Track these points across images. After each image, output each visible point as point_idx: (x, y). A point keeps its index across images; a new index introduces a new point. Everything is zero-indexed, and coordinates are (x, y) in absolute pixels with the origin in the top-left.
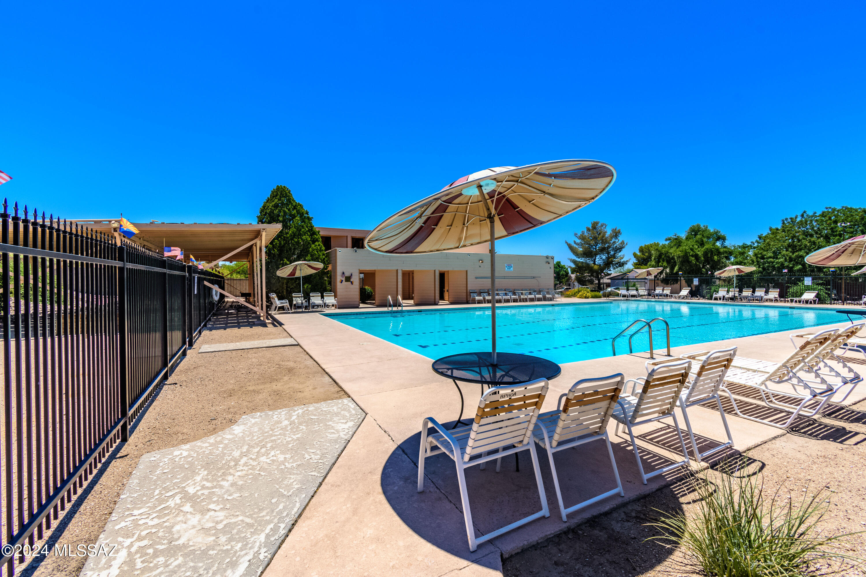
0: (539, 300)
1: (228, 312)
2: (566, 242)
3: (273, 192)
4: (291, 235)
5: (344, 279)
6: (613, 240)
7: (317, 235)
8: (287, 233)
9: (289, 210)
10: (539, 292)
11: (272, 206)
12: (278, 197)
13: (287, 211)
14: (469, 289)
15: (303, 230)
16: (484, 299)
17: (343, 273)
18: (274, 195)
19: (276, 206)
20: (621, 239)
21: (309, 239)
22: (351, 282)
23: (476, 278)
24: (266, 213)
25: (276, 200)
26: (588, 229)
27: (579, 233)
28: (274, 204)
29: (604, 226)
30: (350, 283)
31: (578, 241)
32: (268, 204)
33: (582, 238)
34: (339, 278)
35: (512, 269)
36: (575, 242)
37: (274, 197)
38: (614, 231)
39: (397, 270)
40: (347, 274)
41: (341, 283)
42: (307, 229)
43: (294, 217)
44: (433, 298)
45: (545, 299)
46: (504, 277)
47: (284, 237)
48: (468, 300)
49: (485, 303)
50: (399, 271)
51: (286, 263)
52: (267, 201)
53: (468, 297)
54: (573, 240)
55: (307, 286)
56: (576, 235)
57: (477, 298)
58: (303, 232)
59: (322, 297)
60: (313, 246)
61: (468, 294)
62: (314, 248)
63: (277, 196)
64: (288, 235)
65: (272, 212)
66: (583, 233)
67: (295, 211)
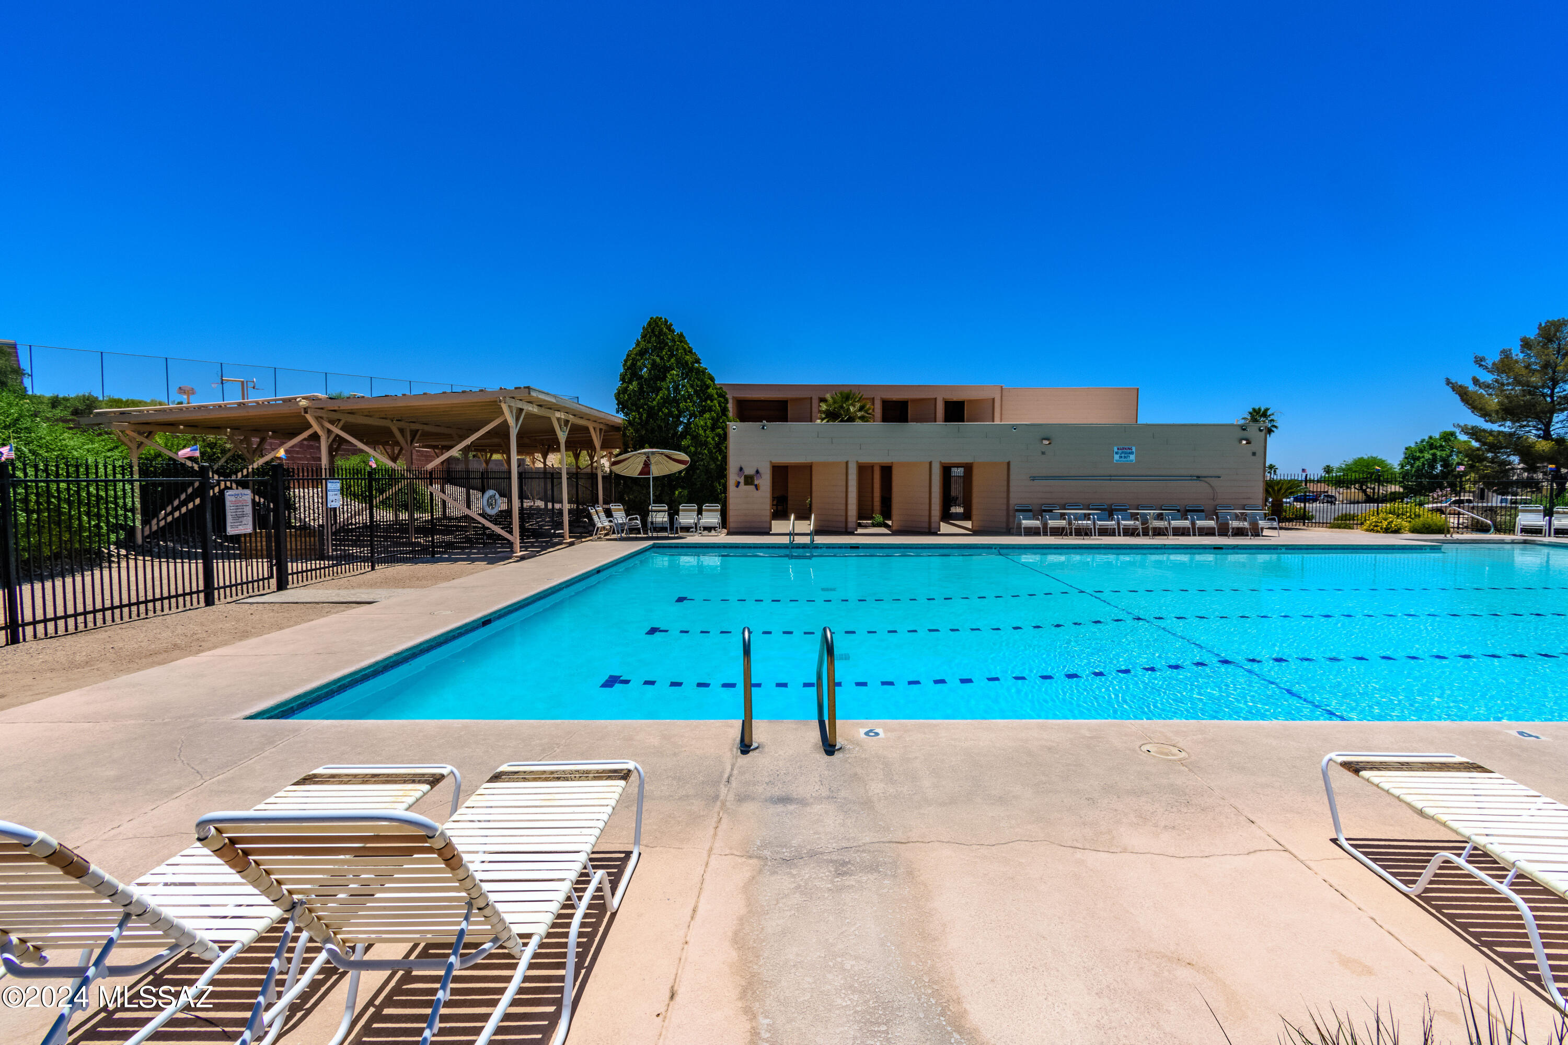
0: (1209, 532)
1: (554, 533)
2: (1448, 382)
4: (660, 403)
5: (742, 480)
8: (653, 399)
9: (662, 358)
10: (1212, 513)
14: (1011, 502)
16: (1045, 525)
17: (741, 469)
18: (646, 333)
19: (645, 354)
22: (756, 486)
23: (1033, 478)
26: (1526, 344)
27: (1493, 357)
30: (753, 487)
31: (1488, 378)
33: (1505, 365)
34: (732, 477)
35: (1132, 457)
36: (1475, 380)
39: (847, 463)
40: (749, 471)
41: (737, 486)
44: (927, 519)
45: (1223, 531)
46: (1111, 478)
48: (1011, 526)
49: (1045, 534)
50: (850, 465)
53: (1011, 520)
55: (680, 493)
56: (1479, 361)
57: (1026, 523)
59: (700, 512)
61: (1011, 513)
62: (701, 424)
66: (1506, 354)
67: (673, 360)
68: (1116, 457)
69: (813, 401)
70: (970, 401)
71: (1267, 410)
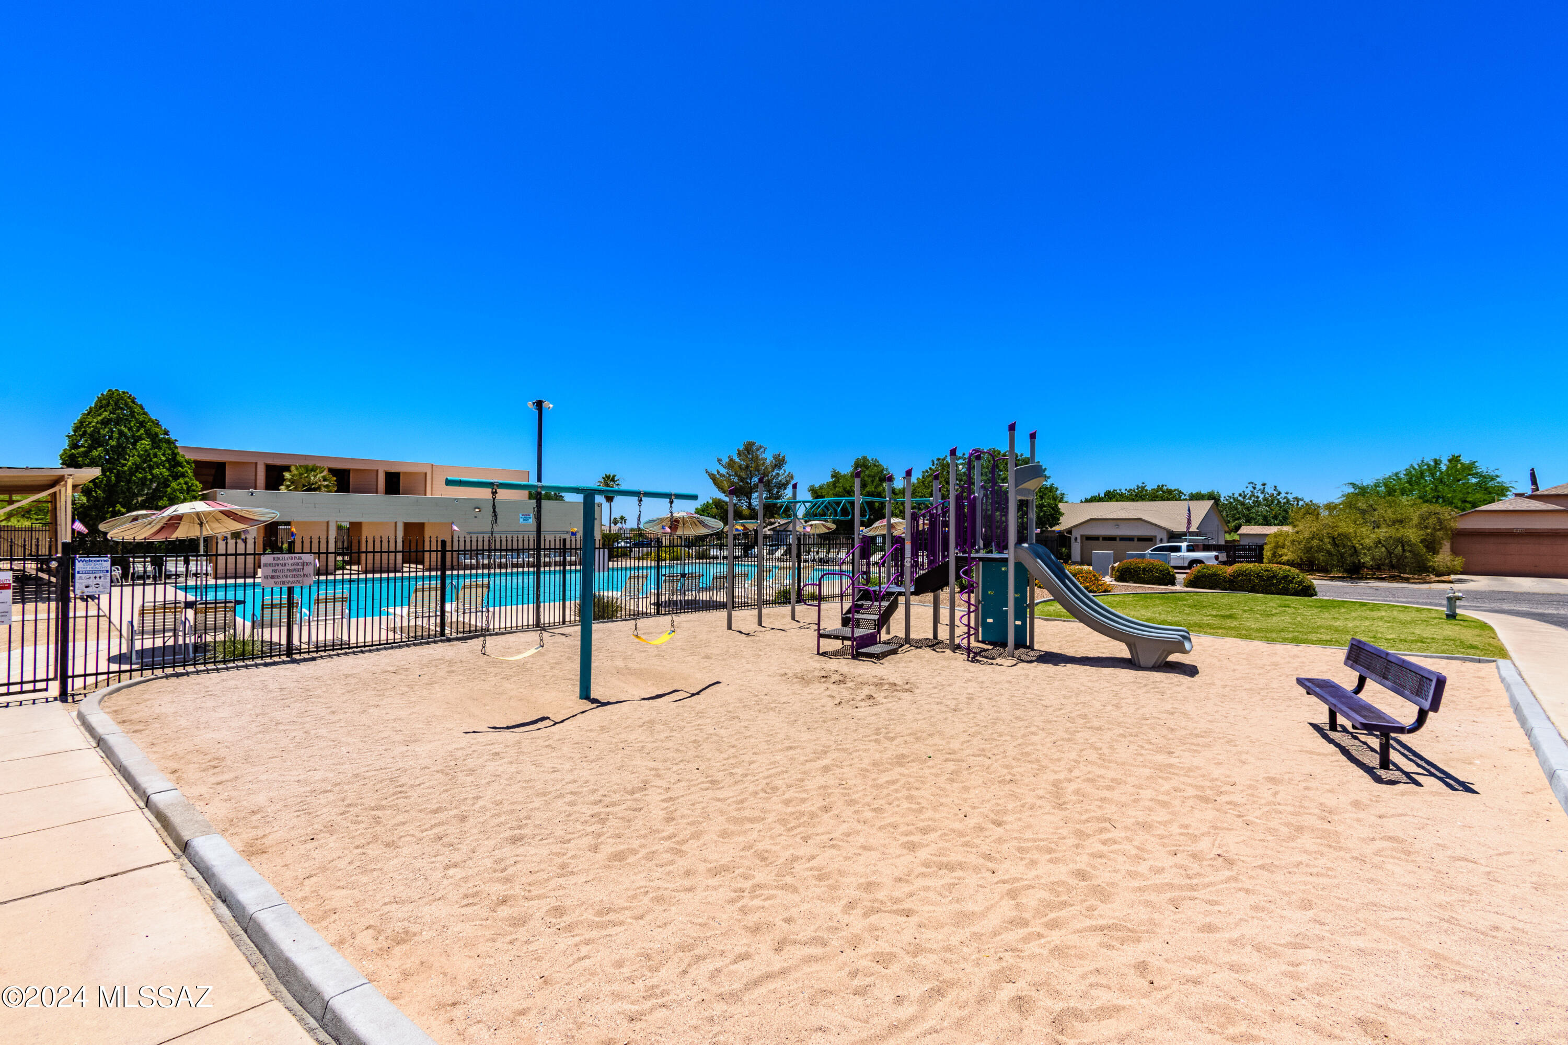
2: (707, 471)
3: (100, 400)
4: (130, 468)
6: (776, 471)
7: (182, 468)
8: (125, 465)
9: (130, 429)
11: (97, 423)
12: (110, 407)
13: (126, 430)
14: (455, 548)
15: (155, 460)
16: (479, 563)
18: (103, 404)
19: (105, 423)
20: (788, 468)
21: (167, 474)
22: (243, 540)
23: (469, 533)
24: (85, 432)
25: (106, 414)
26: (739, 454)
27: (725, 460)
28: (102, 420)
29: (762, 450)
30: (239, 541)
31: (723, 471)
32: (90, 419)
33: (731, 464)
35: (530, 520)
36: (718, 472)
37: (101, 407)
38: (776, 457)
39: (328, 522)
42: (163, 458)
43: (138, 439)
44: (392, 562)
47: (118, 471)
48: (454, 564)
49: (479, 568)
50: (330, 524)
51: (119, 511)
52: (89, 413)
53: (453, 560)
54: (715, 468)
56: (719, 460)
58: (155, 462)
59: (187, 562)
60: (174, 485)
61: (454, 556)
62: (176, 487)
63: (108, 404)
64: (126, 468)
65: (96, 430)
66: (731, 460)
67: (142, 431)
68: (521, 520)
69: (259, 466)
70: (405, 473)
71: (614, 476)
